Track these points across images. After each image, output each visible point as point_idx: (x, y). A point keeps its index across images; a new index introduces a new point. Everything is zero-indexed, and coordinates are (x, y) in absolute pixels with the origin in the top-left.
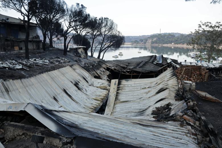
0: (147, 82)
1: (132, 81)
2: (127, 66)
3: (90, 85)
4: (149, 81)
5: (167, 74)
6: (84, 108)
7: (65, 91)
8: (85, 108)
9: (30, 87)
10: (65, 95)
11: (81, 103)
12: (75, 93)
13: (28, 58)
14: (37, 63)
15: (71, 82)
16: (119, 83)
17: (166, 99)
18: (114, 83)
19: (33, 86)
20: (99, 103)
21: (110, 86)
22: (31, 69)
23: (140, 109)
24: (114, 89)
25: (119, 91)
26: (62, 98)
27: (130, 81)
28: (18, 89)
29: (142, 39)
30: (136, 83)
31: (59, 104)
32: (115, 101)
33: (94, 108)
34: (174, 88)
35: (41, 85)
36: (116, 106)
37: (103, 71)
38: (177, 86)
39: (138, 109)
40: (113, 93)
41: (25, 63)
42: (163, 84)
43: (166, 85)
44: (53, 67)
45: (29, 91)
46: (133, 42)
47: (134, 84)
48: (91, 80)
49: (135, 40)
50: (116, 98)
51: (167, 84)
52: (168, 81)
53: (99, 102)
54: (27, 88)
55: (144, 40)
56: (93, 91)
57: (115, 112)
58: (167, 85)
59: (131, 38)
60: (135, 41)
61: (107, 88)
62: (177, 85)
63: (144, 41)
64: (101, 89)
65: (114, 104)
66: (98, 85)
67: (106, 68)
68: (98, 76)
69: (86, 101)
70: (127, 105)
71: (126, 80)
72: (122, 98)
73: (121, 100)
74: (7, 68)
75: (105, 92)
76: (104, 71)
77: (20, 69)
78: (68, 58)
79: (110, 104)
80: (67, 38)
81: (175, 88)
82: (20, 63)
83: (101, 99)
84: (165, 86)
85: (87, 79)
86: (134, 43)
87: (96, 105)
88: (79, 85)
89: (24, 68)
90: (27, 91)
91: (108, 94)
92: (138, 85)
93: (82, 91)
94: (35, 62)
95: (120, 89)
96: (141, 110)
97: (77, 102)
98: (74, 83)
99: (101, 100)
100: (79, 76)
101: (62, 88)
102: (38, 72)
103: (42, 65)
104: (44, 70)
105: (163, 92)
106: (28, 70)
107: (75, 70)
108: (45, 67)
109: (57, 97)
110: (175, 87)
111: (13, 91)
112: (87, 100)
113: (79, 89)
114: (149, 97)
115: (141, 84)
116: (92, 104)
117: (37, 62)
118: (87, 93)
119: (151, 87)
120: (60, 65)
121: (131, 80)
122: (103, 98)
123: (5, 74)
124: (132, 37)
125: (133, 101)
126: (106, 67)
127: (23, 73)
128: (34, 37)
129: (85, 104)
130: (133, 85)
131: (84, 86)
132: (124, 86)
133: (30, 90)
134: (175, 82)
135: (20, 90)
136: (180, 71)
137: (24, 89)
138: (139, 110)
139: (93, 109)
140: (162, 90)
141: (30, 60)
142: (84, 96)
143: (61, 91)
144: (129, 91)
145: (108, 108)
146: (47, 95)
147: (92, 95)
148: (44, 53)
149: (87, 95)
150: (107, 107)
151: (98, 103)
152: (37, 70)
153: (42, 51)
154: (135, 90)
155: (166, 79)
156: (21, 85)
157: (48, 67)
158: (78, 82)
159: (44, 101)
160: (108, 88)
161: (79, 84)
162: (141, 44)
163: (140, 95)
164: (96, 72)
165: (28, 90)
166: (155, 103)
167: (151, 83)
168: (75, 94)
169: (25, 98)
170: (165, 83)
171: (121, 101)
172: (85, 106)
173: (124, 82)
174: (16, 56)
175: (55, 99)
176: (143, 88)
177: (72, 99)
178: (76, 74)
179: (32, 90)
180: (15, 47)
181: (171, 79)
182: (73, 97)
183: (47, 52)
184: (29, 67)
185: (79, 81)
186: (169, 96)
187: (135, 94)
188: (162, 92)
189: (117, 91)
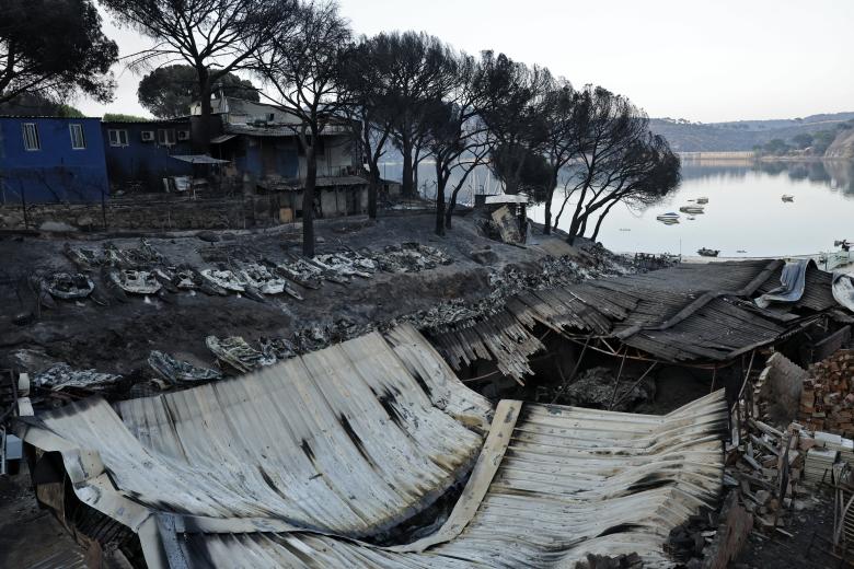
0: (622, 428)
1: (573, 414)
2: (628, 311)
3: (435, 406)
4: (632, 428)
5: (699, 413)
6: (391, 485)
7: (345, 423)
8: (394, 488)
9: (236, 407)
10: (341, 435)
11: (386, 469)
12: (377, 429)
13: (309, 251)
14: (332, 272)
15: (373, 390)
16: (523, 418)
17: (641, 530)
18: (506, 413)
19: (247, 403)
20: (443, 476)
21: (490, 419)
22: (312, 294)
23: (556, 538)
24: (501, 435)
25: (516, 449)
26: (328, 447)
27: (564, 413)
28: (201, 415)
29: (811, 133)
30: (583, 424)
31: (313, 464)
32: (493, 481)
33: (421, 493)
34: (699, 484)
35: (272, 399)
36: (491, 500)
37: (516, 338)
38: (715, 476)
39: (550, 536)
40: (494, 450)
41: (295, 273)
42: (665, 459)
43: (674, 467)
44: (387, 284)
45: (232, 420)
46: (760, 148)
47: (576, 428)
48: (444, 384)
49: (773, 138)
50: (500, 474)
51: (677, 462)
52: (688, 446)
53: (444, 474)
54: (228, 411)
55: (816, 137)
56: (435, 430)
57: (481, 524)
58: (679, 466)
59: (756, 129)
60: (774, 142)
61: (482, 428)
62: (718, 472)
63: (816, 142)
64: (465, 426)
65: (488, 491)
66: (458, 411)
67: (531, 326)
68: (490, 358)
69: (405, 464)
70: (527, 507)
71: (550, 409)
72: (519, 475)
73: (514, 484)
74: (241, 293)
75: (471, 439)
76: (520, 338)
77: (278, 295)
78: (451, 244)
79: (473, 491)
80: (448, 173)
81: (705, 484)
82: (283, 273)
83: (453, 464)
84: (669, 467)
85: (428, 383)
86: (763, 151)
87: (432, 482)
88: (396, 402)
89: (288, 290)
90: (227, 420)
91: (480, 450)
92: (587, 434)
93: (404, 423)
94: (328, 267)
95: (522, 438)
96: (557, 544)
97: (372, 465)
98: (381, 394)
99: (452, 469)
100: (402, 371)
101: (337, 413)
102: (331, 306)
103: (346, 280)
104: (352, 299)
105: (654, 491)
106: (300, 298)
107: (392, 346)
108: (357, 287)
109: (315, 442)
110: (704, 479)
111: (187, 420)
112: (408, 459)
113: (393, 415)
114: (605, 498)
115: (599, 434)
116: (421, 476)
117: (335, 267)
118: (418, 436)
119: (628, 454)
120: (412, 274)
121: (569, 410)
122: (459, 461)
123: (230, 315)
124: (761, 124)
125: (552, 497)
126: (536, 320)
127: (284, 307)
128: (344, 170)
129: (399, 475)
130: (570, 433)
131: (414, 407)
132: (537, 431)
133: (236, 418)
134: (712, 460)
135: (208, 417)
136: (844, 367)
137: (219, 413)
138: (552, 540)
139: (417, 495)
140: (652, 481)
141: (315, 260)
142: (404, 444)
143: (332, 421)
144: (549, 453)
145: (465, 502)
146: (284, 433)
147: (431, 443)
148: (371, 225)
149: (414, 440)
150: (462, 497)
151: (440, 478)
152: (330, 297)
153: (365, 218)
154: (573, 452)
155: (685, 438)
156: (213, 400)
157: (365, 286)
158: (393, 392)
159: (269, 453)
160: (485, 427)
161: (398, 398)
162: (801, 157)
163: (580, 478)
164: (485, 345)
165: (230, 416)
166: (602, 531)
167: (637, 435)
168: (377, 431)
169: (218, 442)
170: (676, 453)
171: (512, 487)
172: (397, 480)
173: (542, 416)
174: (279, 241)
175: (306, 448)
176: (600, 453)
177: (360, 450)
178: (394, 359)
179: (243, 419)
180: (282, 211)
181: (700, 443)
182: (366, 443)
183: (382, 222)
184: (307, 287)
185: (400, 388)
186: (654, 520)
187: (565, 470)
188: (648, 492)
189: (510, 445)
